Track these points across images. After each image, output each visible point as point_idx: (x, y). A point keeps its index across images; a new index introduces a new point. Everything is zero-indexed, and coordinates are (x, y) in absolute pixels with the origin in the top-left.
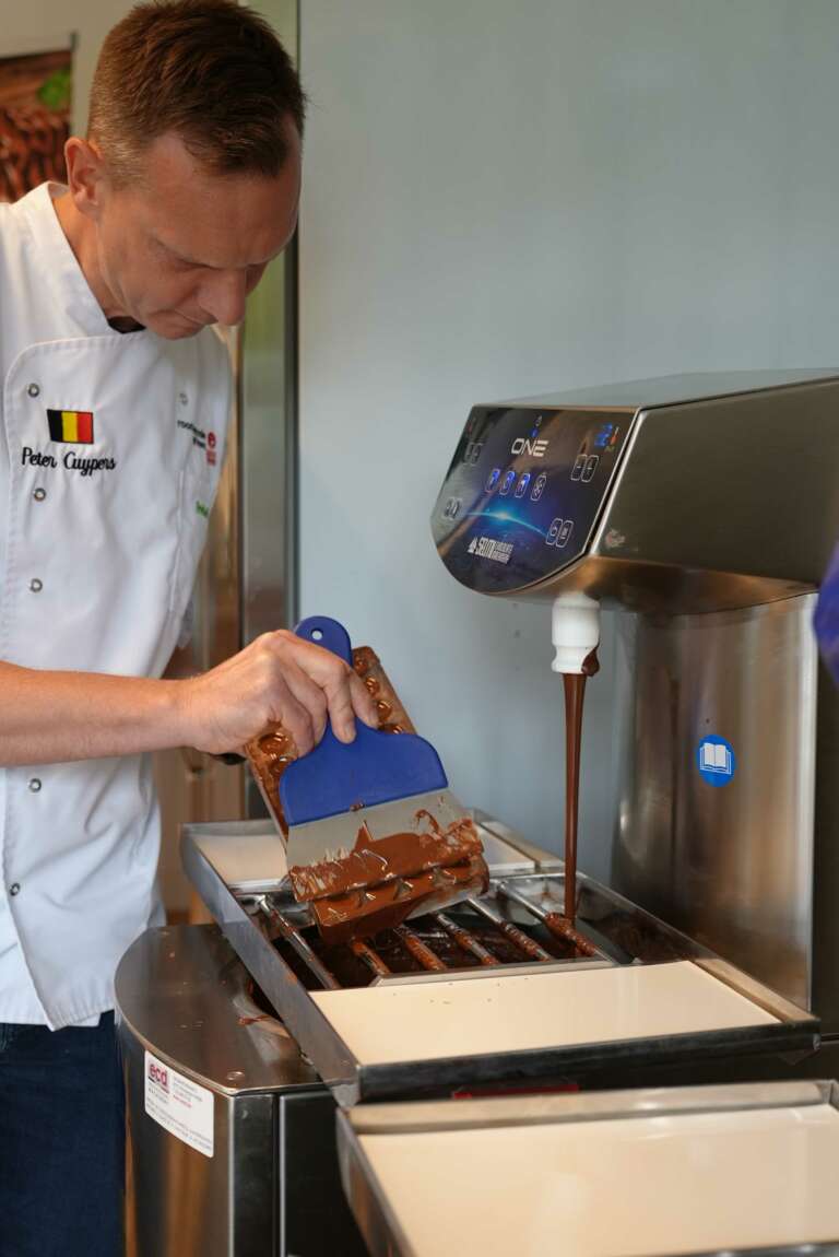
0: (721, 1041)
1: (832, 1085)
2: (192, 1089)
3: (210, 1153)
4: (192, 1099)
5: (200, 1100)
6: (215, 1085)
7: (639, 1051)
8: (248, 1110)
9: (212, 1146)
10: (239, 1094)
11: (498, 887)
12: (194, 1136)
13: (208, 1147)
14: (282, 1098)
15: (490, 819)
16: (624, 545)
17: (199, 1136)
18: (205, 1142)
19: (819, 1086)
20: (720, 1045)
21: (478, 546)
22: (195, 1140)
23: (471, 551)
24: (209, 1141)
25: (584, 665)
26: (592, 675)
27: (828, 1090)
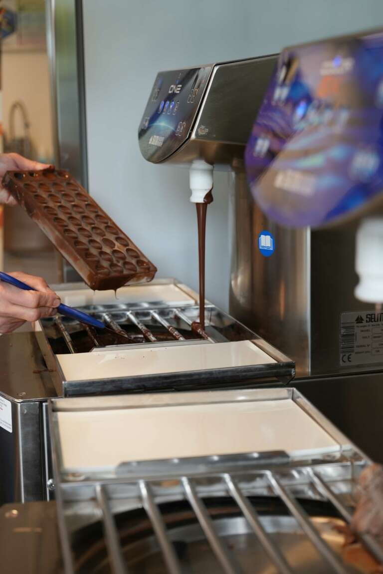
0: (245, 371)
1: (293, 390)
2: (3, 401)
3: (11, 431)
4: (3, 405)
5: (6, 406)
6: (11, 398)
7: (203, 376)
8: (27, 410)
9: (11, 427)
10: (22, 402)
11: (175, 312)
12: (4, 424)
13: (10, 428)
14: (44, 404)
15: (180, 283)
16: (209, 133)
17: (6, 423)
18: (9, 426)
19: (289, 390)
20: (244, 374)
21: (153, 140)
22: (5, 425)
23: (150, 143)
24: (10, 425)
25: (205, 198)
26: (209, 203)
27: (291, 392)
